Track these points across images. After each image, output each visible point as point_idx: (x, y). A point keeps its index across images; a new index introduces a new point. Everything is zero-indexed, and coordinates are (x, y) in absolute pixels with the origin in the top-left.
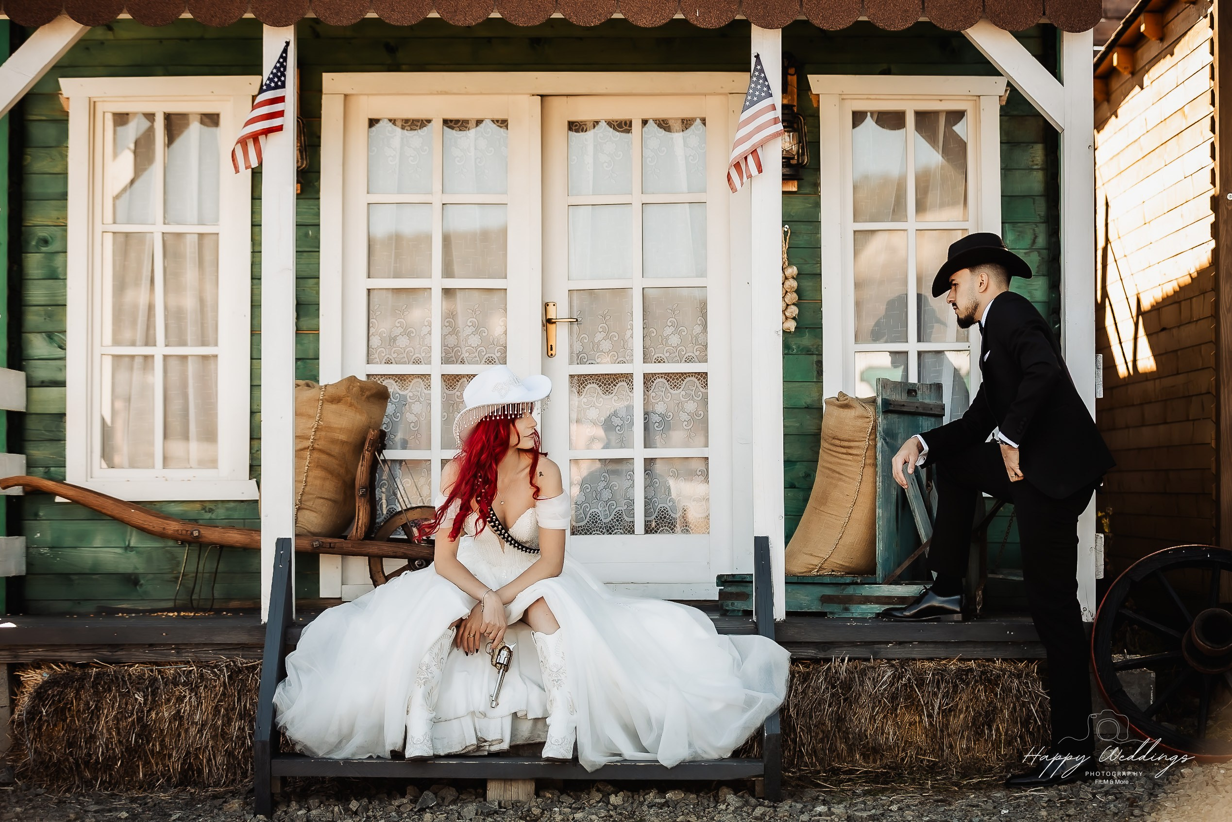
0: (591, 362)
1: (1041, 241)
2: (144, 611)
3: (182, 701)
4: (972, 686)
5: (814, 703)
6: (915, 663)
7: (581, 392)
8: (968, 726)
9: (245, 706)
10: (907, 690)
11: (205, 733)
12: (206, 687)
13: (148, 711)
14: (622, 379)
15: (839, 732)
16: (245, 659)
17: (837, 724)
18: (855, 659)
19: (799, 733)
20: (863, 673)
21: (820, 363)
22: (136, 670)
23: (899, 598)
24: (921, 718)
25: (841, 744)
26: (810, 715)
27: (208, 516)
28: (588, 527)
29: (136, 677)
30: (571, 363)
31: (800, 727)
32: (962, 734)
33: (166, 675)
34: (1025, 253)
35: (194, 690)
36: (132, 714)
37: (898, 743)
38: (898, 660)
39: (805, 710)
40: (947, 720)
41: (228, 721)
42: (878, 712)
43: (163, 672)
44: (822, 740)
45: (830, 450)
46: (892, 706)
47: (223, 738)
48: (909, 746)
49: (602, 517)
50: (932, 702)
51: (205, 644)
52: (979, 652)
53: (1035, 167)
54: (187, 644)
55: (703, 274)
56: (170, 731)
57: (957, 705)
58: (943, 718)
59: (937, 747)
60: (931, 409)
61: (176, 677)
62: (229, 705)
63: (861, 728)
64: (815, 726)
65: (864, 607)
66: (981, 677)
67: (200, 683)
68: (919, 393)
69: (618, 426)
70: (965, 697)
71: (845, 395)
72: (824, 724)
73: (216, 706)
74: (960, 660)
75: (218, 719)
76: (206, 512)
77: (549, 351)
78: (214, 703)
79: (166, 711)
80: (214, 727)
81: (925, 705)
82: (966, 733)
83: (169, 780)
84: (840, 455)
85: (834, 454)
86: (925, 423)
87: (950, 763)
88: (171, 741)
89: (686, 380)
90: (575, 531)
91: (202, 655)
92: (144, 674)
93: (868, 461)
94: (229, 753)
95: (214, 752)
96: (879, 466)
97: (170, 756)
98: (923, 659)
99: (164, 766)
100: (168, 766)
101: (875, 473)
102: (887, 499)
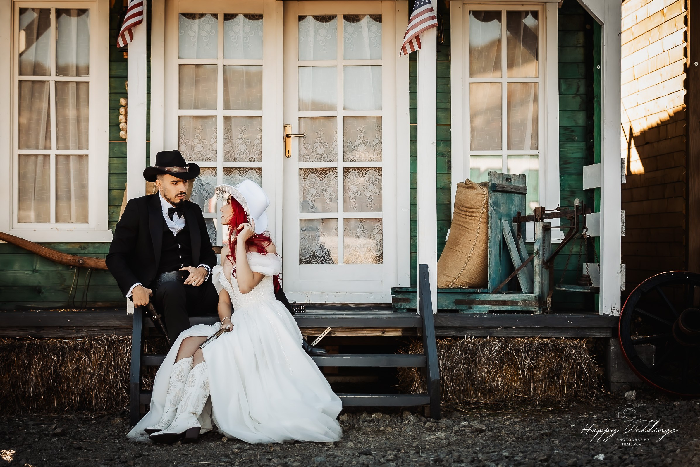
0: (312, 160)
1: (582, 90)
2: (45, 309)
3: (80, 360)
4: (548, 354)
5: (454, 363)
6: (513, 340)
7: (306, 179)
8: (545, 377)
9: (118, 363)
10: (509, 355)
11: (94, 380)
12: (94, 352)
13: (60, 366)
14: (330, 171)
15: (468, 380)
16: (117, 335)
17: (468, 375)
18: (479, 337)
19: (446, 380)
20: (483, 345)
21: (449, 162)
22: (52, 342)
23: (502, 301)
24: (517, 372)
25: (470, 387)
26: (452, 370)
27: (83, 251)
28: (310, 259)
29: (52, 346)
30: (300, 161)
31: (446, 377)
32: (542, 382)
33: (70, 345)
34: (573, 97)
35: (87, 353)
36: (51, 368)
37: (503, 387)
38: (503, 337)
39: (449, 367)
40: (532, 373)
41: (107, 372)
42: (492, 368)
43: (68, 343)
44: (458, 385)
45: (460, 214)
46: (501, 365)
47: (105, 382)
48: (510, 389)
49: (318, 254)
50: (524, 362)
51: (94, 327)
52: (552, 333)
53: (579, 45)
54: (82, 326)
55: (380, 109)
56: (73, 378)
57: (539, 365)
58: (530, 372)
59: (527, 389)
60: (520, 190)
61: (76, 346)
62: (108, 362)
63: (482, 377)
64: (455, 377)
65: (481, 306)
66: (553, 348)
67: (91, 350)
68: (513, 180)
69: (327, 199)
70: (543, 360)
71: (470, 181)
72: (460, 375)
73: (101, 363)
74: (540, 338)
75: (102, 371)
76: (82, 249)
77: (287, 154)
78: (99, 362)
79: (70, 366)
80: (99, 376)
81: (520, 364)
82: (544, 382)
83: (72, 407)
84: (466, 217)
85: (463, 216)
86: (516, 198)
87: (535, 398)
88: (73, 384)
89: (369, 172)
90: (302, 262)
91: (91, 333)
92: (57, 344)
93: (484, 220)
94: (109, 392)
95: (99, 391)
96: (490, 223)
97: (73, 393)
98: (518, 337)
99: (69, 399)
100: (72, 399)
101: (487, 228)
102: (495, 243)
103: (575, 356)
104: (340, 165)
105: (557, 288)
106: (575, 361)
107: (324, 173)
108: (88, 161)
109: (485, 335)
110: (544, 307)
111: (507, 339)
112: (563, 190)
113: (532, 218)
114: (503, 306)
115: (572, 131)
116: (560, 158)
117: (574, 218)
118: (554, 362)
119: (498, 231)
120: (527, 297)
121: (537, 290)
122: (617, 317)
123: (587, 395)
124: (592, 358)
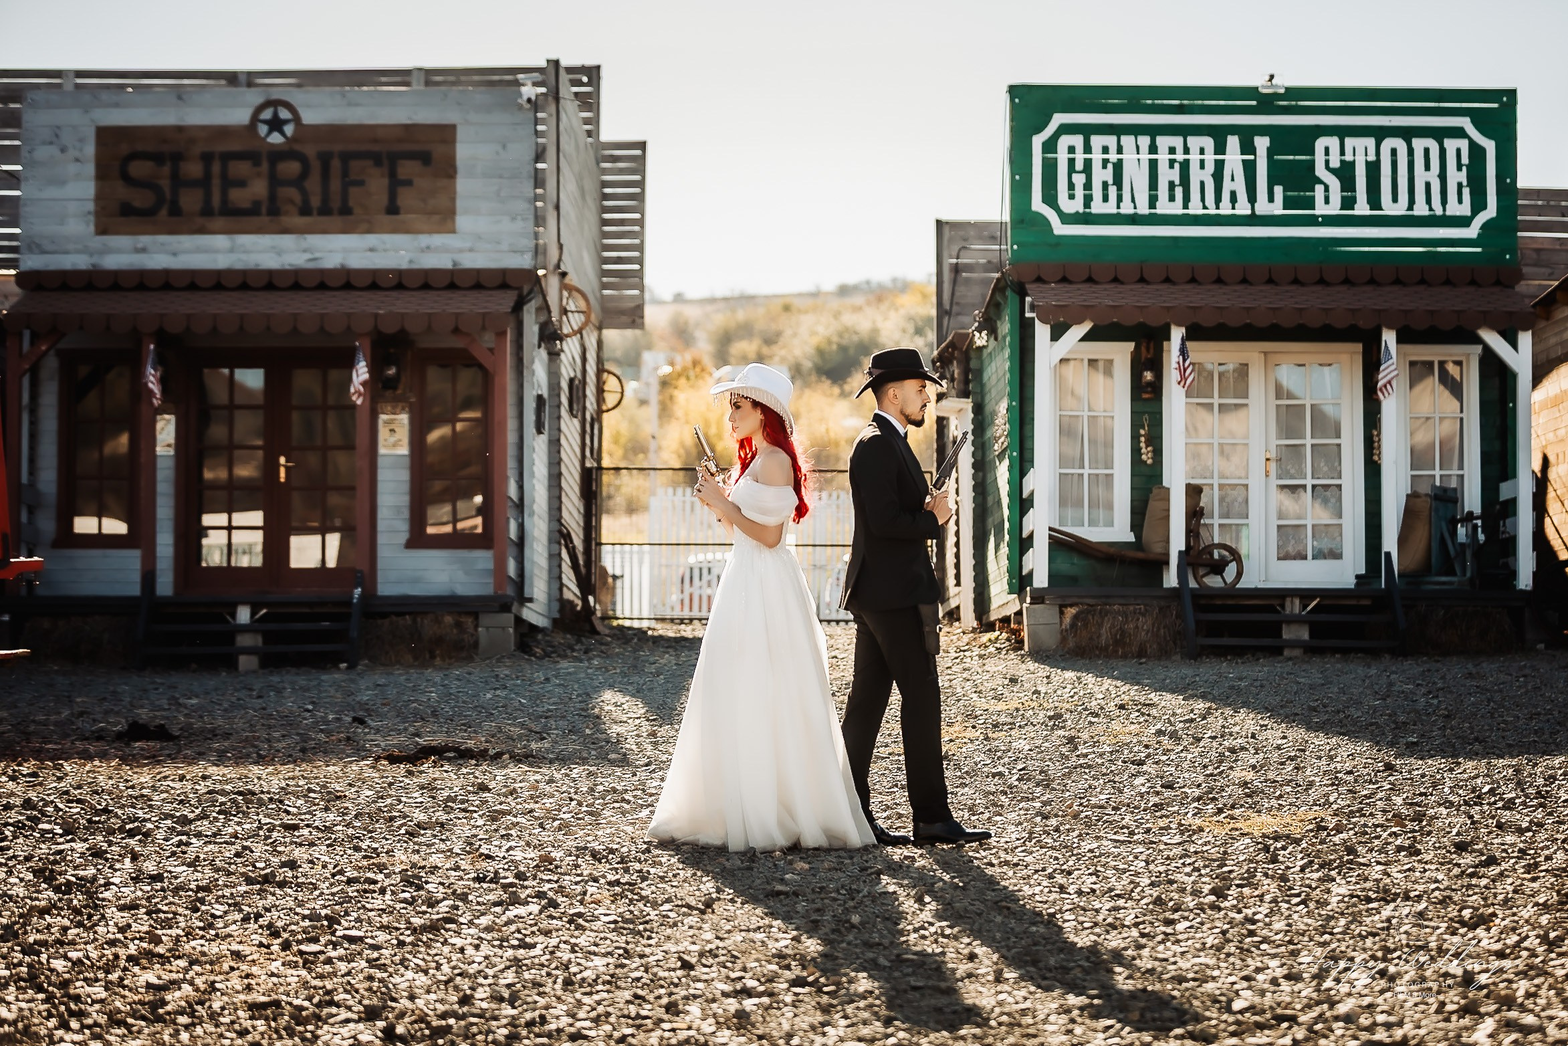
0: (1287, 479)
4: (1479, 618)
6: (1454, 608)
7: (1282, 493)
10: (1450, 619)
13: (1124, 625)
14: (1301, 487)
20: (1431, 611)
23: (1442, 582)
28: (1285, 556)
30: (1278, 479)
35: (1144, 616)
52: (1481, 604)
54: (1139, 596)
55: (1339, 437)
65: (1428, 585)
66: (1483, 614)
71: (1417, 492)
74: (1473, 607)
77: (1268, 473)
86: (1450, 506)
90: (1279, 559)
96: (1432, 524)
101: (1430, 527)
102: (1436, 539)
103: (1499, 620)
104: (1309, 482)
105: (1484, 572)
106: (1499, 624)
107: (1296, 489)
108: (1113, 479)
109: (1432, 606)
110: (1474, 586)
111: (1449, 607)
113: (1462, 521)
114: (1443, 586)
116: (1481, 476)
118: (1484, 623)
119: (1438, 530)
120: (1461, 579)
121: (1469, 574)
122: (1531, 591)
124: (1512, 622)
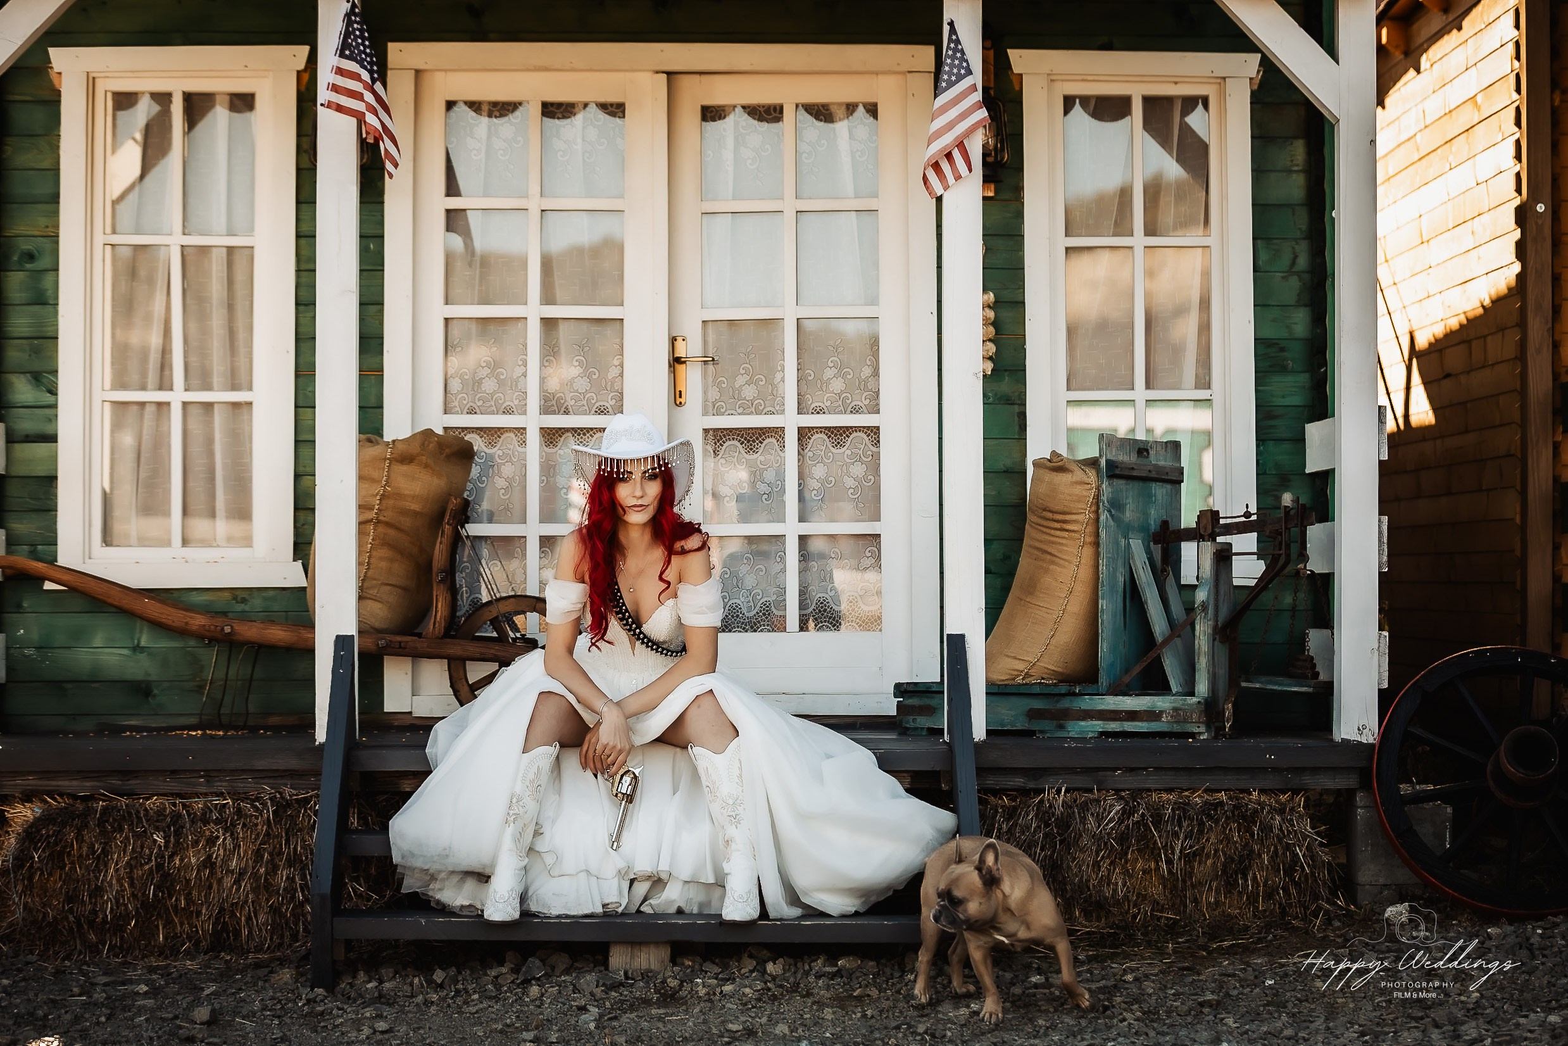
0: (732, 412)
1: (1303, 262)
2: (158, 729)
3: (214, 844)
8: (1217, 876)
9: (295, 849)
10: (1140, 829)
11: (243, 885)
12: (244, 825)
13: (171, 857)
15: (1053, 882)
16: (295, 789)
17: (1052, 871)
18: (1075, 789)
20: (1084, 807)
21: (1023, 415)
22: (154, 804)
23: (1127, 712)
24: (1158, 864)
27: (240, 607)
29: (155, 813)
32: (1210, 885)
33: (193, 810)
34: (1283, 278)
35: (230, 829)
36: (150, 860)
37: (1128, 896)
38: (1128, 790)
40: (1190, 867)
41: (273, 869)
42: (1103, 856)
43: (189, 807)
45: (1040, 525)
46: (1122, 849)
47: (267, 890)
48: (1143, 900)
49: (744, 610)
50: (1171, 843)
51: (244, 771)
53: (1295, 168)
54: (220, 770)
55: (874, 301)
56: (198, 881)
57: (1204, 848)
58: (1185, 865)
59: (1178, 901)
60: (1167, 473)
61: (206, 812)
62: (275, 848)
63: (1082, 876)
65: (1083, 723)
66: (1233, 813)
67: (237, 820)
68: (1152, 452)
69: (764, 493)
70: (1213, 839)
71: (1059, 455)
73: (258, 850)
75: (260, 866)
76: (237, 602)
78: (255, 846)
79: (193, 856)
80: (255, 876)
81: (1163, 847)
82: (1215, 884)
83: (197, 944)
84: (1052, 532)
85: (1045, 530)
86: (1160, 491)
87: (1194, 921)
88: (199, 895)
89: (851, 437)
91: (240, 785)
92: (165, 809)
93: (1089, 539)
94: (275, 910)
95: (255, 909)
96: (1102, 546)
97: (199, 913)
98: (1160, 790)
99: (191, 926)
100: (196, 927)
101: (1097, 555)
102: (1113, 587)
103: (1281, 830)
104: (791, 421)
105: (1244, 684)
106: (1280, 840)
107: (757, 439)
108: (251, 415)
109: (1088, 786)
110: (1217, 724)
111: (1137, 793)
112: (1265, 473)
113: (1194, 535)
114: (1130, 723)
115: (1282, 349)
116: (1257, 406)
117: (1281, 534)
118: (1236, 842)
119: (1120, 562)
120: (1181, 702)
121: (1202, 687)
122: (1371, 746)
123: (1305, 913)
124: (1318, 834)
